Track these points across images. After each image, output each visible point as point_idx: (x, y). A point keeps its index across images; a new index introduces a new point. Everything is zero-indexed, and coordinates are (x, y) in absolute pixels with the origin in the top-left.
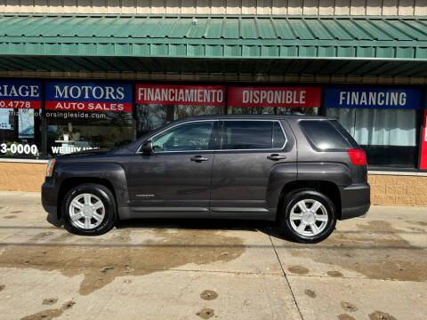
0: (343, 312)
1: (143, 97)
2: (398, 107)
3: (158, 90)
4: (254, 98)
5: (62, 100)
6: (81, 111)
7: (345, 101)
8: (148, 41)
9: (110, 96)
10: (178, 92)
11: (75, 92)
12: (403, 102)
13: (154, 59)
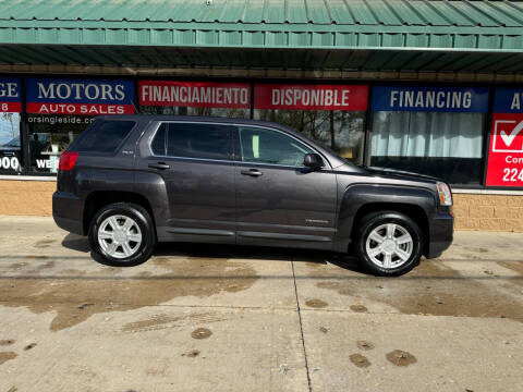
0: (356, 351)
1: (147, 97)
2: (462, 110)
3: (166, 88)
4: (286, 98)
5: (47, 101)
6: (72, 115)
7: (396, 103)
8: (148, 25)
9: (107, 95)
10: (192, 90)
11: (64, 92)
12: (467, 103)
13: (157, 49)
